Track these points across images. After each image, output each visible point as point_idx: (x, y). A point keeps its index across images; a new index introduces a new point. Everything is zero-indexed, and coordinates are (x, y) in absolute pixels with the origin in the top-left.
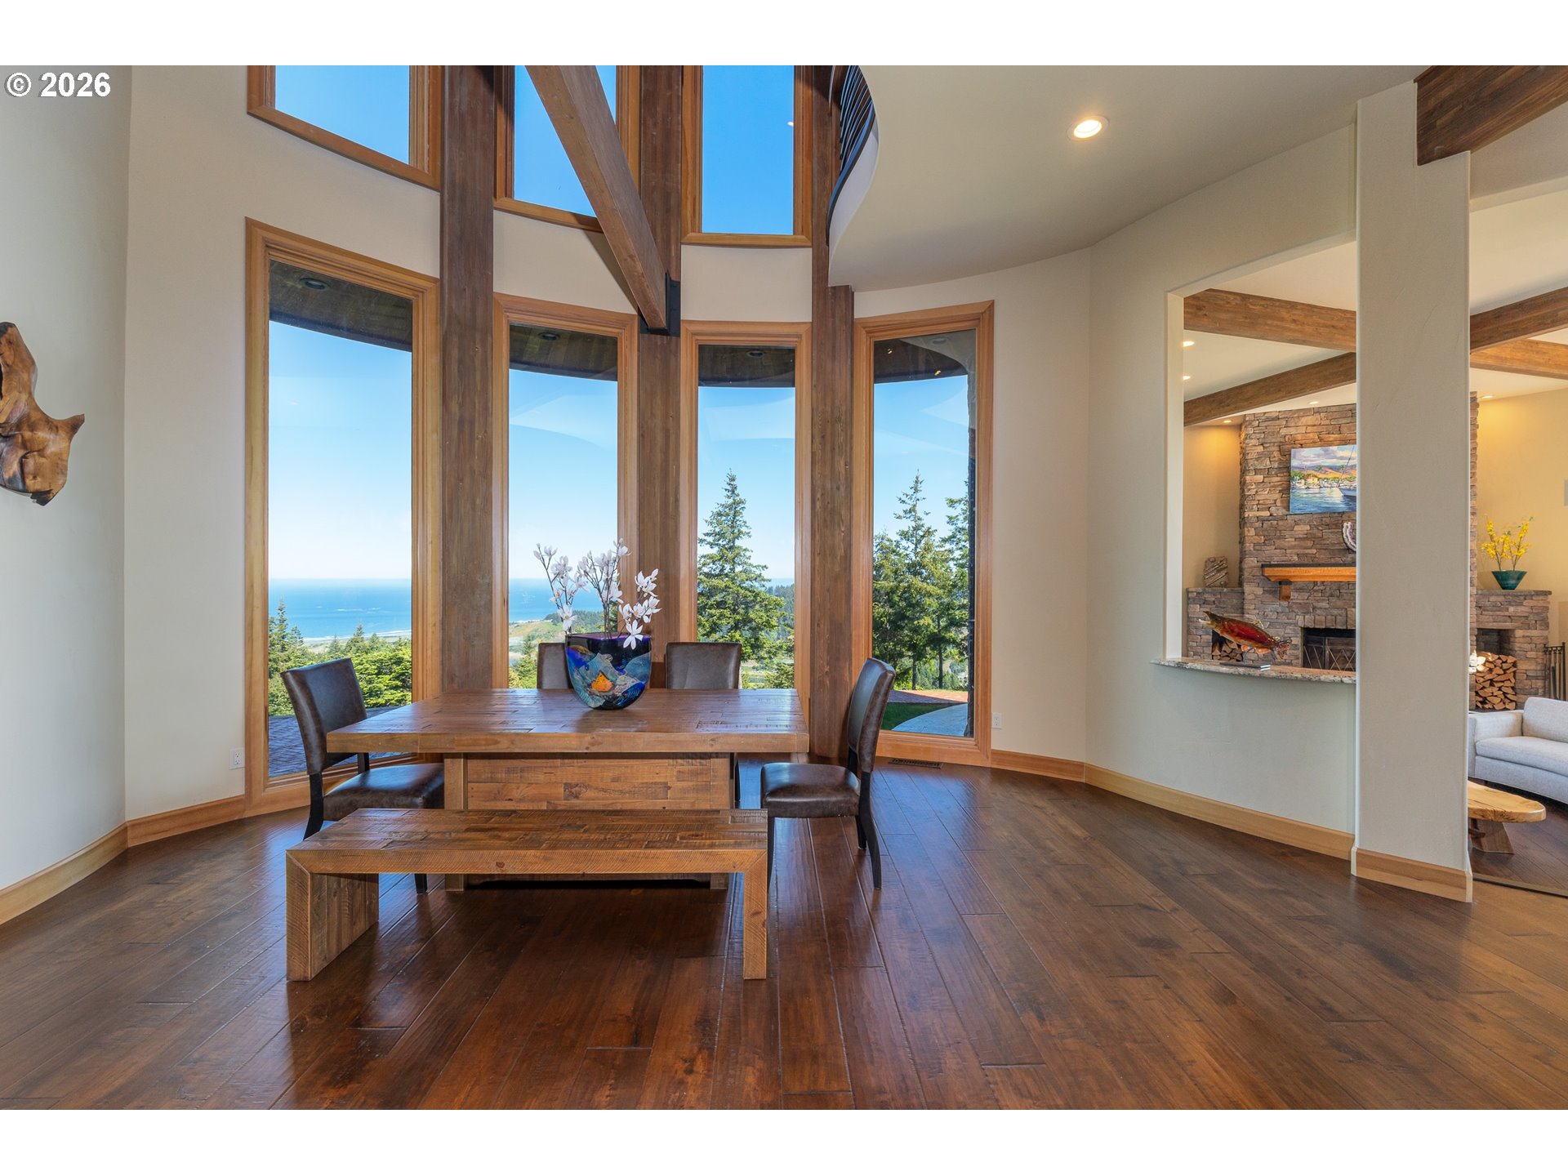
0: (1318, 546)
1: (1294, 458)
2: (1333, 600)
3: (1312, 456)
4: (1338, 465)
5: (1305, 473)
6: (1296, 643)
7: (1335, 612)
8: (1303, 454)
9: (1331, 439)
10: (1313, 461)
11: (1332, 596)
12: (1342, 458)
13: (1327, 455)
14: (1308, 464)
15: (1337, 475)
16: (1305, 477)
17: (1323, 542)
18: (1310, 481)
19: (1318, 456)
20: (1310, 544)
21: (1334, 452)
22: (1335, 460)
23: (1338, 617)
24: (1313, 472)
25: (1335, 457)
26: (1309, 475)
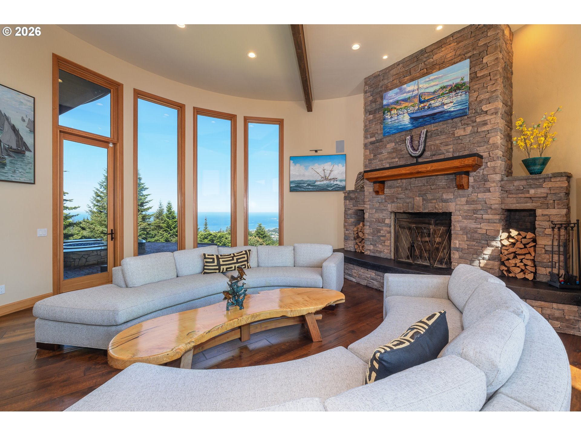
0: (399, 156)
1: (385, 99)
2: (407, 192)
3: (393, 95)
4: (407, 97)
5: (390, 107)
6: (388, 223)
7: (408, 200)
8: (389, 95)
9: (405, 81)
10: (394, 98)
11: (406, 189)
12: (409, 92)
13: (402, 92)
14: (391, 101)
15: (407, 104)
16: (390, 111)
17: (401, 153)
18: (393, 112)
19: (397, 94)
20: (394, 155)
21: (405, 89)
22: (405, 95)
23: (410, 204)
24: (394, 106)
25: (405, 92)
26: (392, 108)
